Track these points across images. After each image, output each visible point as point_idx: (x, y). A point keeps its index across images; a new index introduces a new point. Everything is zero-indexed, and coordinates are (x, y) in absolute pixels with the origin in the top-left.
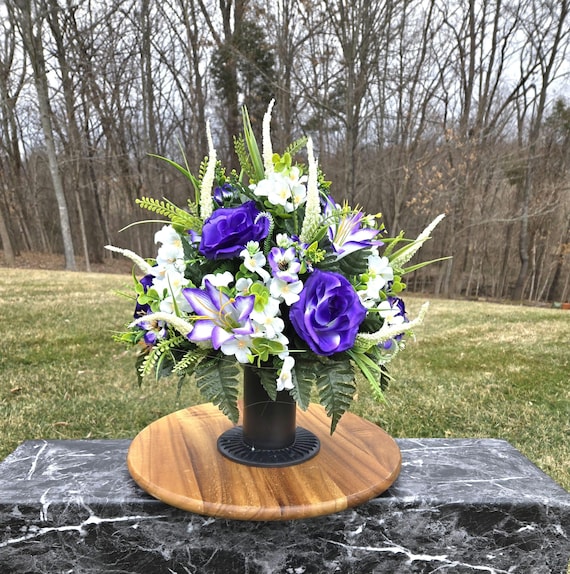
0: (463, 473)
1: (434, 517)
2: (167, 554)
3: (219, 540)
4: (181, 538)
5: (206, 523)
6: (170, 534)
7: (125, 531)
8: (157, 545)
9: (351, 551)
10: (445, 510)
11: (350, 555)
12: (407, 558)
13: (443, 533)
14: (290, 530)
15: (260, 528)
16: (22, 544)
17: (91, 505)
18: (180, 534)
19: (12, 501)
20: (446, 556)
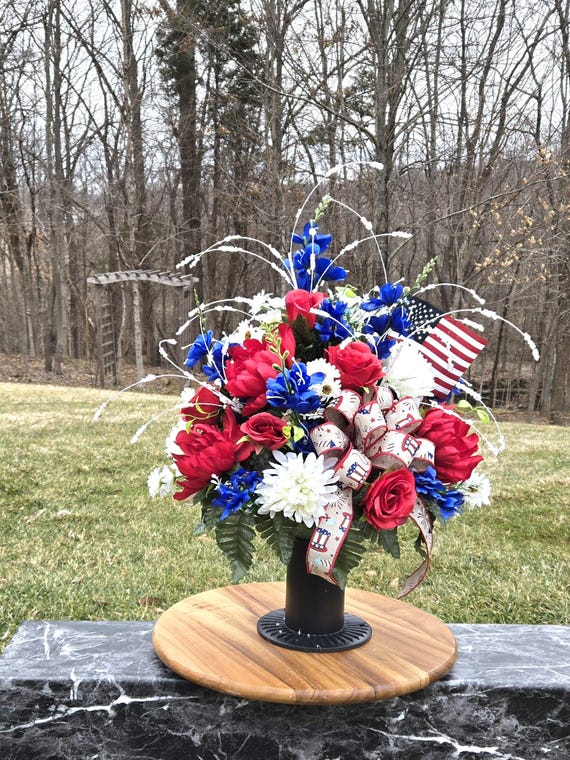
0: (516, 659)
1: (482, 703)
2: (196, 739)
3: (252, 724)
4: (212, 722)
5: (239, 705)
6: (201, 716)
7: (154, 713)
8: (187, 728)
9: (393, 741)
10: (494, 695)
11: (392, 744)
12: (454, 749)
13: (492, 722)
14: (328, 715)
15: (296, 712)
16: (49, 724)
17: (123, 684)
18: (212, 716)
19: (42, 678)
20: (496, 748)
